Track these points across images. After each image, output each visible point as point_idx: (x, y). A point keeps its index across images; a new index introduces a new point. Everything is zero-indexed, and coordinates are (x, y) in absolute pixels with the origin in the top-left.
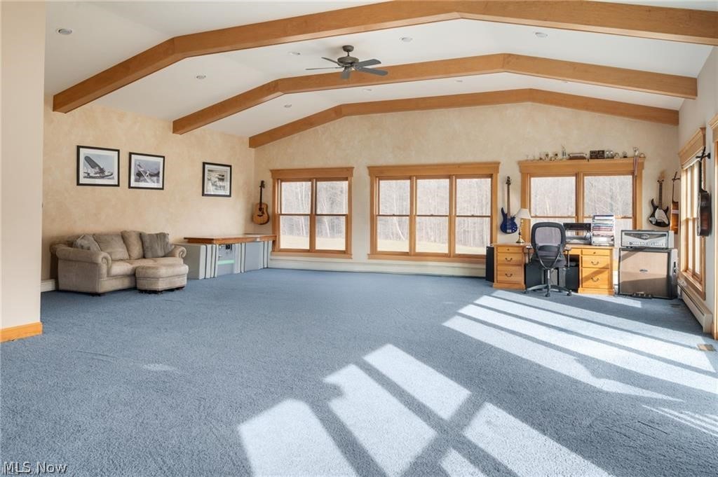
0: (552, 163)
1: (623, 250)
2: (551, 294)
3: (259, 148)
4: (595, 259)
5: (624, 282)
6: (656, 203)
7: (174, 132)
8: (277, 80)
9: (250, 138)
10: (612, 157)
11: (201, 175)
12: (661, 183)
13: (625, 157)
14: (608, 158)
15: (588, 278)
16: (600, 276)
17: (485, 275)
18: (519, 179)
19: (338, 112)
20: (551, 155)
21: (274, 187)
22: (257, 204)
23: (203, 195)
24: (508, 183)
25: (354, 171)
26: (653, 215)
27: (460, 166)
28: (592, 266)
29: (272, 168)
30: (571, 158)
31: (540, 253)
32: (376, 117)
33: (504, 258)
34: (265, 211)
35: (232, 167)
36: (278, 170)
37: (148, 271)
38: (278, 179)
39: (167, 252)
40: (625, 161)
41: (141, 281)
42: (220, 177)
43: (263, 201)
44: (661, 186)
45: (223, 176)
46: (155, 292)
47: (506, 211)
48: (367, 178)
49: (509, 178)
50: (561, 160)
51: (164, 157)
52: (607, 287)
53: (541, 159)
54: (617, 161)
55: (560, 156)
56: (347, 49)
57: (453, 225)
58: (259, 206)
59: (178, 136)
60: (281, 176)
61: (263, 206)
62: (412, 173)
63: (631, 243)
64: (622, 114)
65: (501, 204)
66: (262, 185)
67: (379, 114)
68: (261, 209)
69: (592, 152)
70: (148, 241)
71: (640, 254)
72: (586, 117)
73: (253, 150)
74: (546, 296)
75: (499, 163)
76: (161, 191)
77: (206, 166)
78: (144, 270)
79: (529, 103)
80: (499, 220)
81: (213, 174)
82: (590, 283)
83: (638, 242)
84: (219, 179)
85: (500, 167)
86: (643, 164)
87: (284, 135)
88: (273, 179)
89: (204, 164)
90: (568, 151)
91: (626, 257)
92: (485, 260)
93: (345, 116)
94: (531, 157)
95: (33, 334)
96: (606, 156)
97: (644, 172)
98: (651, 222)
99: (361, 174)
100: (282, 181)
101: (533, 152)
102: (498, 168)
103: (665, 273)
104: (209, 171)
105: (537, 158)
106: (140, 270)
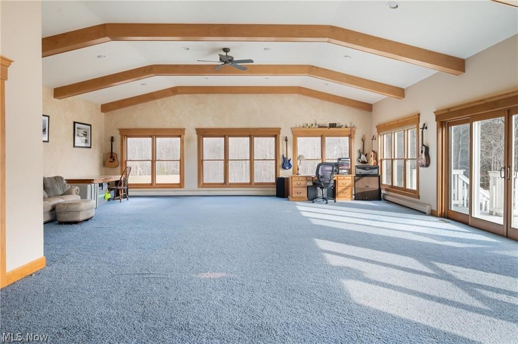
0: (310, 129)
1: (356, 176)
2: (329, 202)
3: (108, 113)
4: (344, 182)
5: (357, 193)
6: (362, 151)
7: (54, 97)
8: (152, 65)
9: (102, 105)
10: (340, 127)
11: (72, 132)
12: (363, 140)
13: (347, 127)
14: (338, 127)
15: (340, 192)
16: (346, 191)
17: (275, 194)
18: (292, 138)
19: (175, 91)
20: (309, 125)
21: (122, 141)
22: (108, 154)
23: (74, 146)
24: (286, 140)
25: (186, 130)
26: (360, 158)
27: (257, 130)
28: (342, 185)
29: (120, 128)
30: (320, 127)
31: (321, 180)
32: (202, 96)
33: (296, 184)
34: (115, 158)
35: (92, 126)
36: (126, 129)
37: (69, 207)
38: (125, 136)
39: (65, 190)
40: (346, 129)
41: (60, 215)
42: (85, 133)
43: (113, 151)
44: (364, 142)
45: (86, 132)
46: (76, 223)
47: (285, 157)
48: (195, 136)
49: (286, 137)
50: (315, 128)
51: (49, 116)
52: (350, 196)
53: (304, 127)
54: (343, 129)
55: (314, 126)
56: (226, 50)
57: (252, 165)
58: (110, 155)
59: (57, 100)
60: (126, 133)
61: (113, 155)
62: (225, 133)
63: (360, 173)
64: (346, 104)
65: (282, 152)
66: (112, 139)
67: (203, 95)
68: (111, 157)
69: (330, 124)
70: (49, 183)
71: (365, 179)
72: (328, 105)
73: (103, 114)
74: (326, 203)
75: (280, 129)
76: (47, 143)
77: (76, 124)
78: (66, 206)
79: (297, 95)
80: (280, 162)
81: (80, 130)
82: (342, 195)
83: (363, 172)
84: (84, 134)
85: (281, 131)
86: (354, 131)
87: (131, 104)
88: (121, 136)
89: (75, 123)
90: (318, 123)
91: (358, 180)
92: (275, 186)
93: (179, 94)
94: (298, 126)
95: (40, 268)
96: (337, 126)
97: (355, 135)
98: (359, 161)
99: (191, 134)
100: (128, 137)
101: (299, 123)
102: (280, 131)
103: (378, 187)
104: (78, 128)
105: (302, 126)
106: (61, 206)
